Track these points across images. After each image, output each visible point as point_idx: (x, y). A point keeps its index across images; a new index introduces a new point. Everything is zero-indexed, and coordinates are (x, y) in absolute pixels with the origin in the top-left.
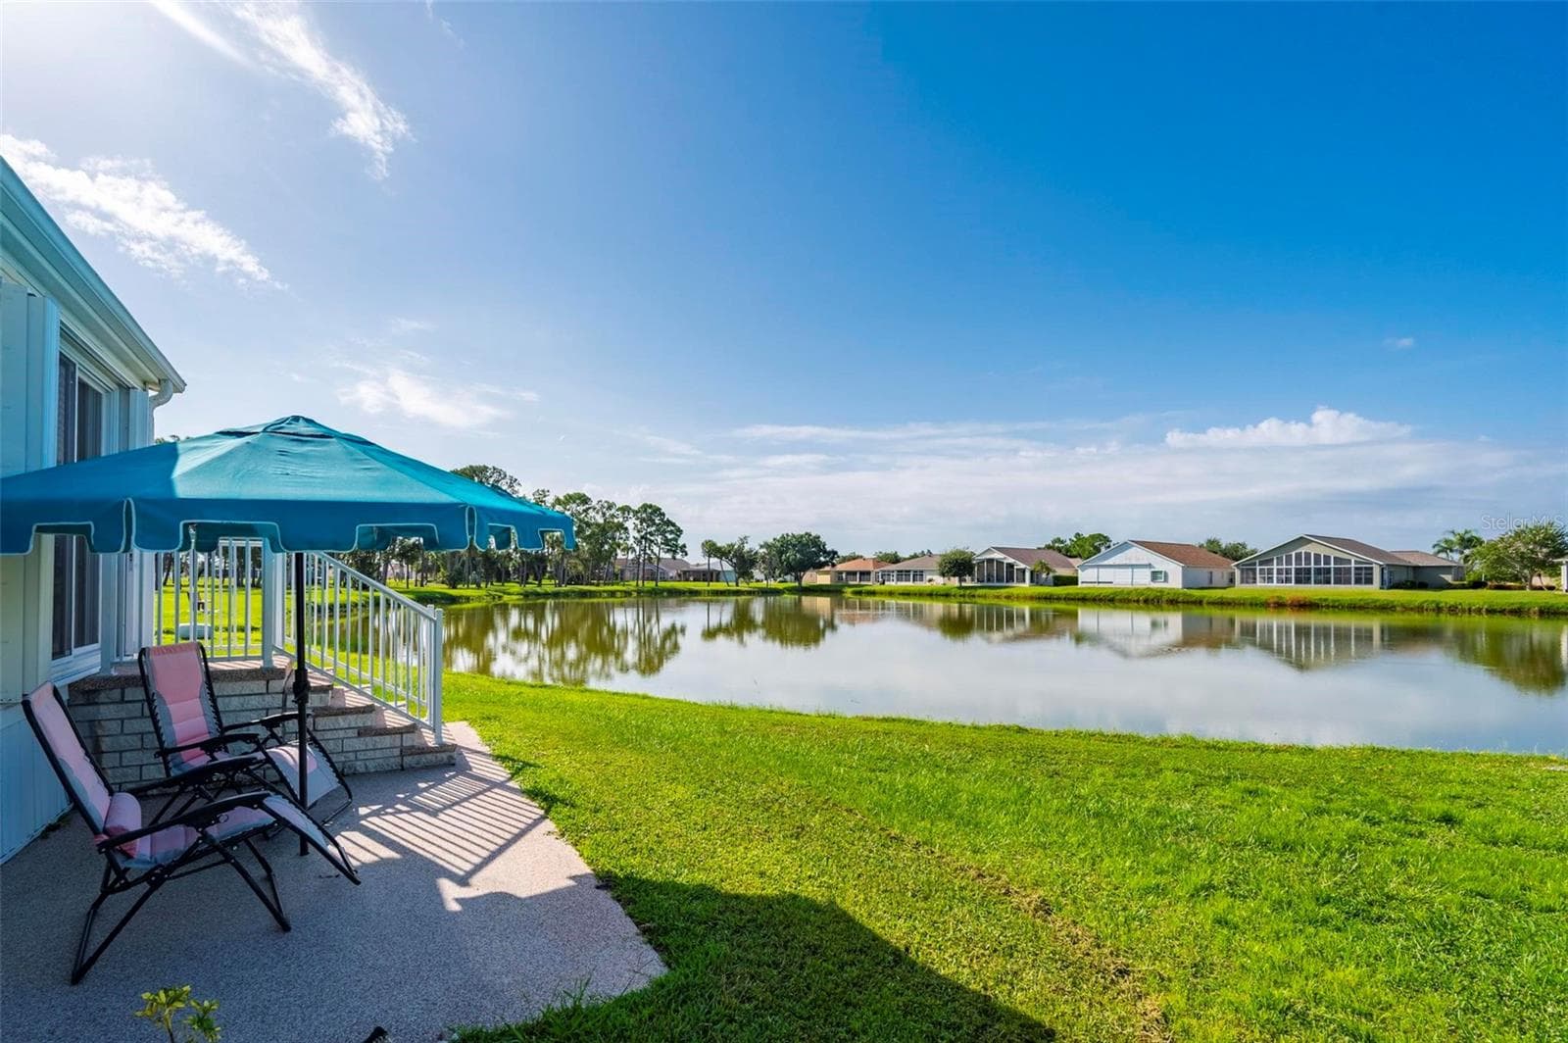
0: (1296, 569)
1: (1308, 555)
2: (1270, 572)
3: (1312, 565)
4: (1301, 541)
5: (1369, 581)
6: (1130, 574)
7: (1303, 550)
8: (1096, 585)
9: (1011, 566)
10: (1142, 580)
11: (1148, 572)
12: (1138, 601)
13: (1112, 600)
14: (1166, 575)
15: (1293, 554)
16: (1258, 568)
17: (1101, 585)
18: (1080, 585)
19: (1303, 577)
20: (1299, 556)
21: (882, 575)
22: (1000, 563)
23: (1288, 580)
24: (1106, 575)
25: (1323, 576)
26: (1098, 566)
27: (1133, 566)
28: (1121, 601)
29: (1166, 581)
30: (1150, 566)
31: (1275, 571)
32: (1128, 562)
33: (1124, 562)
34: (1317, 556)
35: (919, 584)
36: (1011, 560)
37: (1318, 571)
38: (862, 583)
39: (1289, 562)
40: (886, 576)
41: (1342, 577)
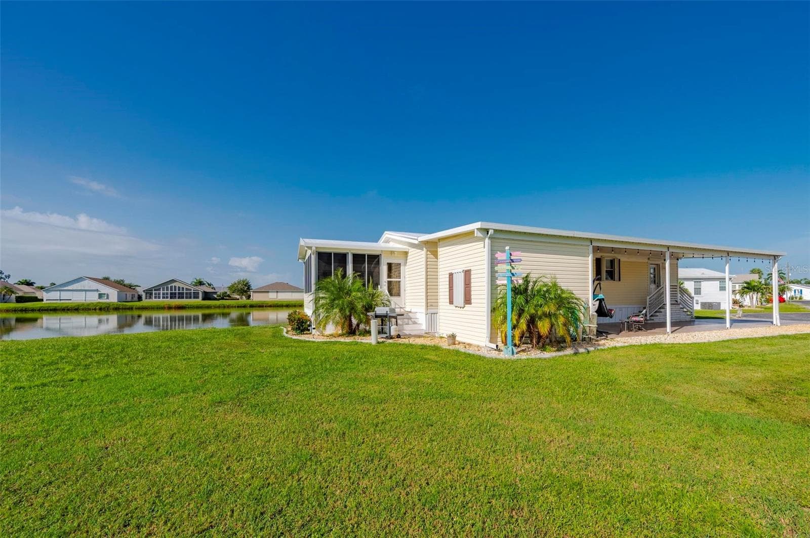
0: (170, 293)
1: (175, 287)
2: (159, 294)
3: (177, 291)
4: (173, 281)
5: (198, 298)
6: (84, 295)
7: (173, 285)
8: (59, 302)
10: (93, 298)
11: (96, 294)
12: (95, 309)
14: (108, 295)
15: (169, 286)
16: (154, 292)
17: (62, 301)
18: (45, 301)
19: (173, 296)
20: (171, 287)
23: (167, 298)
24: (66, 295)
25: (181, 296)
26: (60, 290)
27: (86, 291)
28: (83, 309)
29: (108, 298)
30: (97, 290)
31: (161, 294)
32: (83, 288)
33: (80, 288)
34: (179, 288)
37: (179, 293)
39: (167, 290)
41: (189, 296)
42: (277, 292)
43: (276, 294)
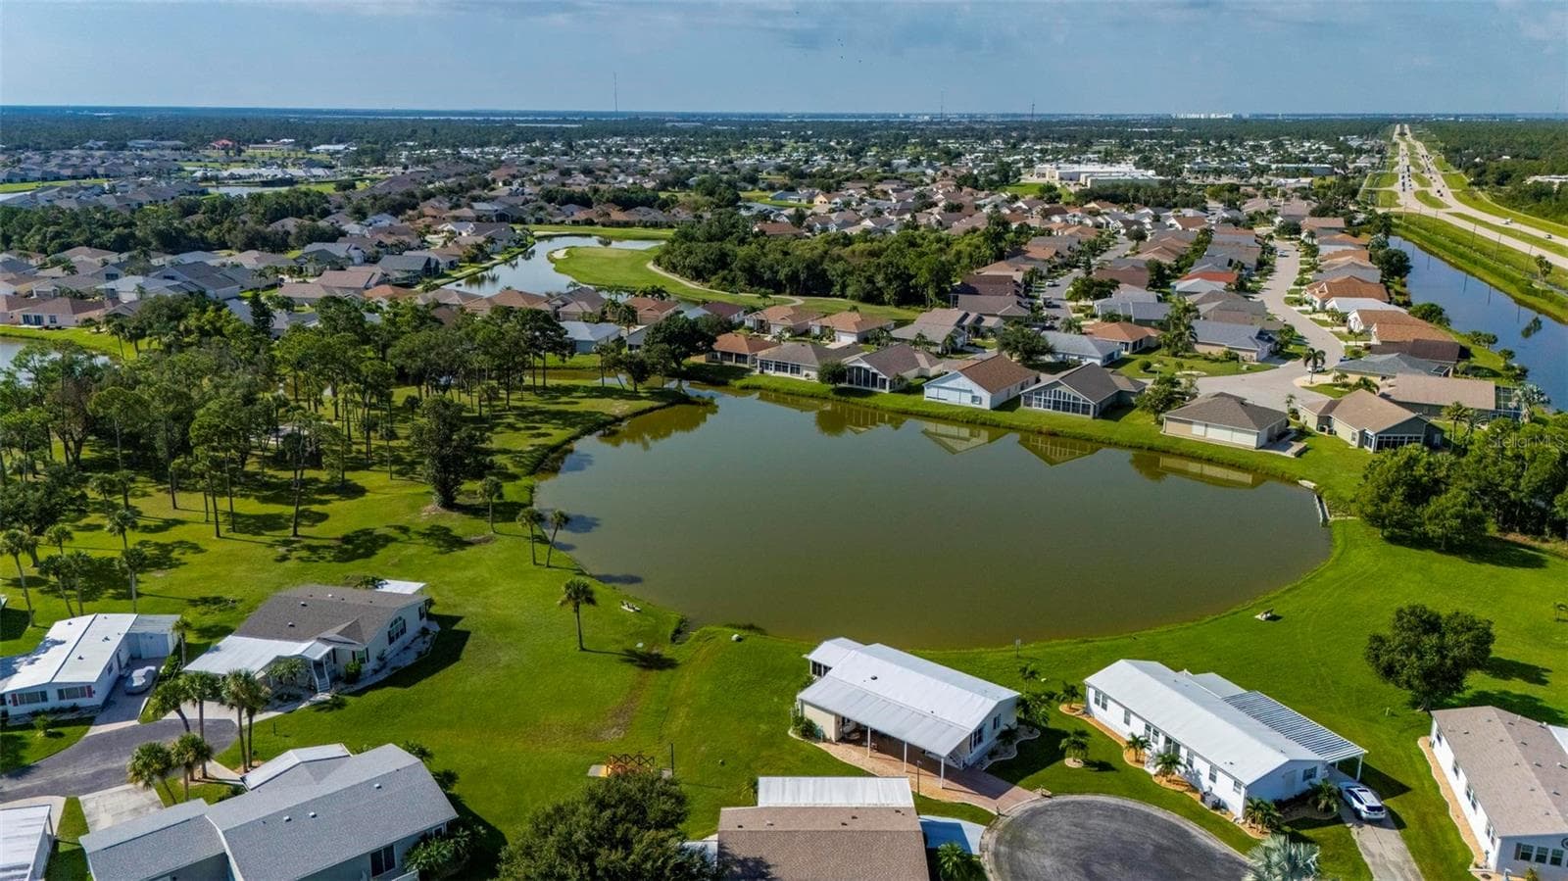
0: (1054, 401)
1: (1060, 392)
2: (1040, 400)
3: (1062, 400)
4: (1058, 384)
5: (1087, 413)
6: (956, 395)
7: (1058, 389)
8: (935, 403)
9: (875, 375)
10: (966, 400)
11: (970, 395)
12: (963, 421)
13: (946, 419)
14: (980, 399)
15: (1053, 390)
16: (1034, 397)
17: (939, 401)
18: (925, 398)
19: (1056, 406)
20: (1055, 392)
21: (761, 364)
22: (867, 371)
23: (1049, 407)
24: (943, 394)
25: (1066, 407)
26: (939, 387)
27: (960, 390)
28: (952, 419)
29: (980, 404)
30: (971, 391)
31: (1043, 400)
32: (958, 386)
33: (955, 386)
34: (1065, 394)
35: (795, 377)
36: (875, 371)
37: (1064, 403)
38: (741, 365)
39: (1050, 396)
40: (765, 365)
41: (1075, 408)
42: (1206, 426)
43: (1204, 428)
